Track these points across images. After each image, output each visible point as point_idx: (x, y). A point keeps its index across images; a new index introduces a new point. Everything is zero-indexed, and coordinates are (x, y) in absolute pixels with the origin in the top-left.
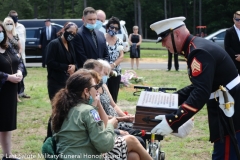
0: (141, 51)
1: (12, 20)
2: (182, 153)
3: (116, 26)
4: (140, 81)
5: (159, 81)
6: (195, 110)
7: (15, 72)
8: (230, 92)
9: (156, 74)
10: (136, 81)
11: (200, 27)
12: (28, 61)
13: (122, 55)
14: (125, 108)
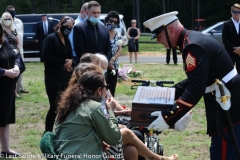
0: (140, 45)
1: (9, 15)
2: (181, 146)
3: (115, 19)
4: (139, 74)
5: (158, 74)
6: (190, 105)
7: (12, 67)
8: (226, 85)
9: (155, 68)
10: (134, 74)
11: (199, 20)
12: (26, 56)
13: (121, 49)
14: (124, 102)
